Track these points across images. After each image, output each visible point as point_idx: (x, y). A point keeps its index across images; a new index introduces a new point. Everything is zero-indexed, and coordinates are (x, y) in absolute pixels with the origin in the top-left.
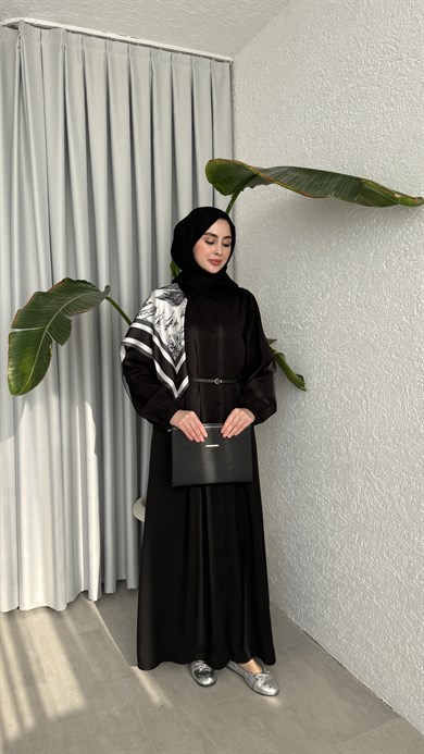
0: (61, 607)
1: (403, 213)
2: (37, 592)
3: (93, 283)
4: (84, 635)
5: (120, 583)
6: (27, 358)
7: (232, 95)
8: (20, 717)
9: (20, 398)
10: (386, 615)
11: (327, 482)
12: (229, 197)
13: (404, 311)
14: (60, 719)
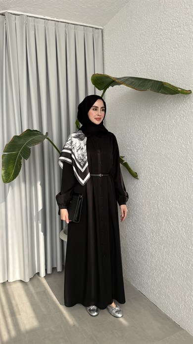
0: (27, 280)
1: (182, 97)
2: (16, 273)
3: (40, 131)
4: (37, 293)
5: (54, 269)
6: (11, 166)
7: (103, 44)
8: (9, 331)
9: (7, 184)
10: (177, 282)
11: (149, 222)
12: (102, 91)
13: (183, 143)
14: (27, 332)
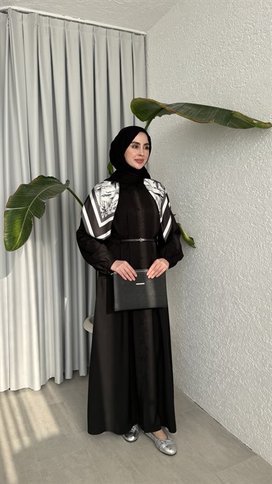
0: (37, 388)
1: (258, 133)
3: (57, 178)
5: (75, 372)
6: (16, 227)
7: (145, 56)
9: (11, 253)
10: (248, 390)
11: (209, 306)
12: (146, 122)
13: (258, 196)
